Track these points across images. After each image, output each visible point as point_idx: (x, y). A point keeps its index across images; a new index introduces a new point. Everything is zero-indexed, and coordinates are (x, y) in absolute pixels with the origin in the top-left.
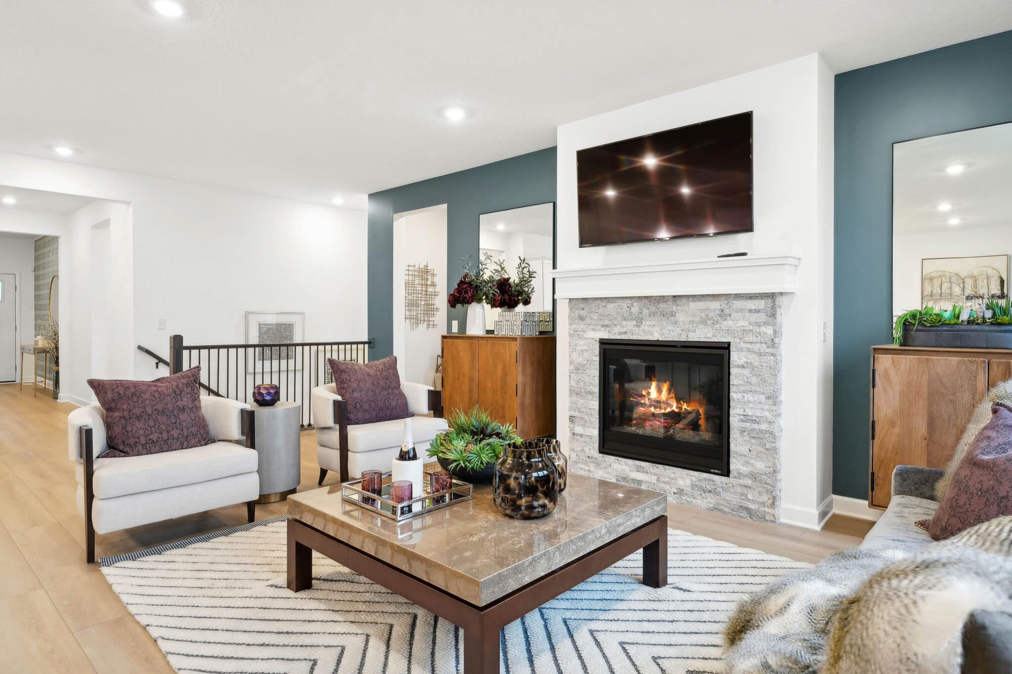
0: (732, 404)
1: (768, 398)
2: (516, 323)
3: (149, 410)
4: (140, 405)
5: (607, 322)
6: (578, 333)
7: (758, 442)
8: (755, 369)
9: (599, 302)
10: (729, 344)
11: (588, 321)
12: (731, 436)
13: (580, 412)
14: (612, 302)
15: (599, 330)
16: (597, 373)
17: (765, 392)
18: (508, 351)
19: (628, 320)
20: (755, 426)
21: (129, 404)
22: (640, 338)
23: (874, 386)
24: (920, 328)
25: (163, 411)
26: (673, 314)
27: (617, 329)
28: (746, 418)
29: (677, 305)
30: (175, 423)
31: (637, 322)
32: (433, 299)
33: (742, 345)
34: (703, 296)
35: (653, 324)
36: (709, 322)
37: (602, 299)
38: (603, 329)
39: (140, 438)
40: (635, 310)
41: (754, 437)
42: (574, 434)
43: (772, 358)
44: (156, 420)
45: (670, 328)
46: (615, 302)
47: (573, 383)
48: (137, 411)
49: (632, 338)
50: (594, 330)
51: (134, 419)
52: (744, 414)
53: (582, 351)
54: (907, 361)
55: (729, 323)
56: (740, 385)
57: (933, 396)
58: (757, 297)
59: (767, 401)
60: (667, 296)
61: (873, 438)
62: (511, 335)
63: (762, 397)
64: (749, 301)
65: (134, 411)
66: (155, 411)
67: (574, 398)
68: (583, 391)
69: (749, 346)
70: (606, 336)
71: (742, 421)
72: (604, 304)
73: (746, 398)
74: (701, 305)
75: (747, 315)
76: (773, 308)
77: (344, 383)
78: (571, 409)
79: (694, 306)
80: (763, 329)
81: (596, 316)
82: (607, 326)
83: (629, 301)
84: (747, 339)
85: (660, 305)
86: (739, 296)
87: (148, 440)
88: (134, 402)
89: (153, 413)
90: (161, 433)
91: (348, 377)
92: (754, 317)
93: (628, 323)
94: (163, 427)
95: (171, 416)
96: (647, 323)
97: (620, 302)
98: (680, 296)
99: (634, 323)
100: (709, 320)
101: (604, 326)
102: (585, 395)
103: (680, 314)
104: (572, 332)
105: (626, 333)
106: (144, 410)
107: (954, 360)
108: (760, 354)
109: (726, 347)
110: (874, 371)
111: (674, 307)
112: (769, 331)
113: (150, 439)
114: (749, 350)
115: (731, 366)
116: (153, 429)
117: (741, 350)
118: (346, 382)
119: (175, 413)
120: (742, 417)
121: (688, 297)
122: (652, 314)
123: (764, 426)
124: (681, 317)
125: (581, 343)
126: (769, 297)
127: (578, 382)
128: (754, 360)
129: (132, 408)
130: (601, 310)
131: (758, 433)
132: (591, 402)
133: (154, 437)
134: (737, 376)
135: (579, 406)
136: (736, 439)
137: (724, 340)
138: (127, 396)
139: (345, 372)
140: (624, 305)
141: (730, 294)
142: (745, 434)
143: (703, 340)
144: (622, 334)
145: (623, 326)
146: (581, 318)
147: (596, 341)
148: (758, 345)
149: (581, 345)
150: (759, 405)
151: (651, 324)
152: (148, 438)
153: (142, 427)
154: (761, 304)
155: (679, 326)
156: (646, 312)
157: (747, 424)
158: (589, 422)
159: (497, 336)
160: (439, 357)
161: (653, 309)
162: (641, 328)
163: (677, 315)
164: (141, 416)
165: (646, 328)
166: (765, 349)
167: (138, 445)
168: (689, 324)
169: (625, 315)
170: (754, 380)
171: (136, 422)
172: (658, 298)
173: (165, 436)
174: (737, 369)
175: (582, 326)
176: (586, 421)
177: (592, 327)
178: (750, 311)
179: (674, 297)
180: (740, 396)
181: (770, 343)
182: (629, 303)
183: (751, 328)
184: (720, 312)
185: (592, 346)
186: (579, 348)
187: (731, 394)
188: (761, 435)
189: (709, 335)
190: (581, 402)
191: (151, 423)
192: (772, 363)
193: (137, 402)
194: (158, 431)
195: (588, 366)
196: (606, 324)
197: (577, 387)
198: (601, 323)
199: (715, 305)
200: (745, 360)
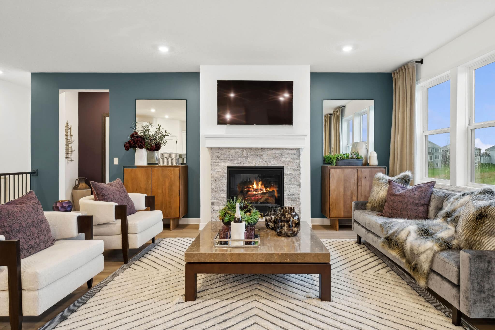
0: (285, 189)
1: (298, 186)
2: (173, 159)
3: (24, 224)
4: (17, 222)
5: (231, 158)
6: (216, 163)
7: (294, 202)
8: (293, 176)
9: (227, 149)
10: (284, 166)
11: (221, 158)
12: (285, 201)
13: (217, 200)
14: (233, 150)
15: (227, 162)
16: (226, 181)
17: (297, 184)
18: (173, 173)
19: (241, 157)
20: (293, 196)
21: (8, 221)
22: (247, 165)
23: (330, 179)
24: (340, 160)
25: (32, 223)
26: (261, 155)
27: (236, 162)
28: (290, 194)
29: (264, 152)
30: (41, 231)
31: (245, 158)
32: (71, 144)
33: (289, 167)
34: (274, 148)
35: (253, 159)
36: (276, 158)
37: (228, 148)
38: (229, 162)
39: (23, 245)
40: (245, 153)
41: (293, 201)
42: (213, 210)
43: (299, 171)
44: (30, 231)
45: (260, 161)
46: (235, 150)
47: (213, 187)
48: (16, 226)
49: (243, 165)
50: (224, 162)
51: (16, 232)
52: (290, 192)
53: (218, 172)
54: (338, 170)
55: (284, 159)
56: (288, 182)
57: (345, 181)
58: (294, 149)
59: (297, 187)
60: (259, 148)
61: (330, 196)
62: (170, 165)
63: (296, 186)
64: (291, 151)
65: (14, 226)
66: (28, 224)
67: (214, 194)
68: (219, 190)
69: (291, 167)
70: (230, 164)
71: (289, 195)
72: (229, 150)
73: (290, 187)
74: (273, 152)
75: (290, 155)
76: (299, 153)
77: (105, 196)
78: (212, 199)
79: (270, 152)
80: (296, 161)
81: (225, 156)
82: (231, 160)
83: (241, 149)
84: (290, 165)
85: (256, 152)
86: (287, 149)
87: (29, 246)
88: (11, 220)
89: (27, 226)
90: (35, 239)
91: (107, 192)
92: (293, 157)
93: (242, 159)
94: (36, 235)
95: (37, 226)
96: (250, 159)
97: (237, 150)
98: (264, 148)
99: (244, 159)
100: (276, 157)
101: (229, 160)
102: (220, 192)
103: (265, 155)
104: (212, 163)
105: (240, 163)
106: (21, 225)
107: (350, 169)
108: (294, 170)
109: (282, 168)
110: (330, 174)
111: (262, 152)
112: (298, 162)
113: (30, 245)
114: (291, 169)
115: (285, 175)
116: (30, 237)
117: (288, 169)
118: (107, 195)
119: (39, 225)
120: (289, 194)
121: (268, 148)
122: (252, 155)
123: (296, 196)
124: (265, 156)
125: (217, 168)
126: (298, 149)
127: (216, 186)
128: (292, 172)
129: (12, 224)
130: (228, 153)
131: (294, 199)
132: (223, 194)
133: (32, 243)
134: (287, 178)
135: (216, 197)
136: (286, 202)
137: (282, 165)
138: (4, 216)
139: (104, 190)
140: (240, 151)
141: (284, 148)
142: (290, 200)
143: (274, 165)
144: (238, 164)
145: (238, 160)
146: (218, 157)
147: (225, 167)
148: (294, 167)
149: (217, 169)
150: (295, 189)
151: (252, 159)
152: (29, 244)
153: (23, 237)
154: (295, 152)
155: (264, 160)
156: (249, 154)
157: (290, 196)
158: (222, 204)
159: (160, 166)
160: (77, 180)
161: (253, 153)
162: (247, 161)
163: (263, 155)
164: (20, 229)
165: (250, 161)
166: (297, 168)
167: (23, 250)
168: (268, 159)
169: (240, 155)
170: (293, 180)
171: (17, 234)
172: (255, 148)
173: (38, 241)
174: (287, 176)
175: (218, 160)
176: (220, 204)
177: (223, 161)
178: (291, 154)
179: (262, 148)
180: (288, 186)
181: (298, 166)
182: (242, 150)
183: (292, 160)
184: (280, 155)
185: (223, 169)
186: (217, 170)
187: (285, 185)
188: (295, 200)
189: (276, 163)
190: (217, 195)
191: (28, 234)
192: (299, 173)
193: (14, 219)
194: (33, 238)
195: (221, 178)
196: (230, 159)
197: (215, 188)
198: (228, 159)
199: (278, 152)
200: (290, 172)
